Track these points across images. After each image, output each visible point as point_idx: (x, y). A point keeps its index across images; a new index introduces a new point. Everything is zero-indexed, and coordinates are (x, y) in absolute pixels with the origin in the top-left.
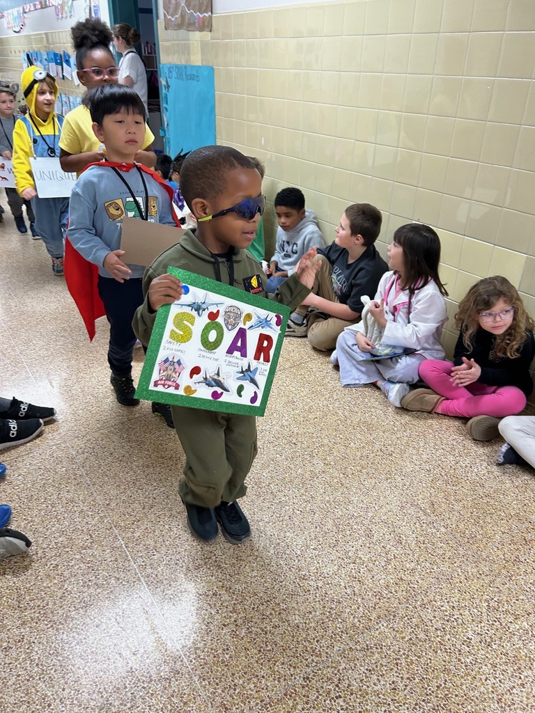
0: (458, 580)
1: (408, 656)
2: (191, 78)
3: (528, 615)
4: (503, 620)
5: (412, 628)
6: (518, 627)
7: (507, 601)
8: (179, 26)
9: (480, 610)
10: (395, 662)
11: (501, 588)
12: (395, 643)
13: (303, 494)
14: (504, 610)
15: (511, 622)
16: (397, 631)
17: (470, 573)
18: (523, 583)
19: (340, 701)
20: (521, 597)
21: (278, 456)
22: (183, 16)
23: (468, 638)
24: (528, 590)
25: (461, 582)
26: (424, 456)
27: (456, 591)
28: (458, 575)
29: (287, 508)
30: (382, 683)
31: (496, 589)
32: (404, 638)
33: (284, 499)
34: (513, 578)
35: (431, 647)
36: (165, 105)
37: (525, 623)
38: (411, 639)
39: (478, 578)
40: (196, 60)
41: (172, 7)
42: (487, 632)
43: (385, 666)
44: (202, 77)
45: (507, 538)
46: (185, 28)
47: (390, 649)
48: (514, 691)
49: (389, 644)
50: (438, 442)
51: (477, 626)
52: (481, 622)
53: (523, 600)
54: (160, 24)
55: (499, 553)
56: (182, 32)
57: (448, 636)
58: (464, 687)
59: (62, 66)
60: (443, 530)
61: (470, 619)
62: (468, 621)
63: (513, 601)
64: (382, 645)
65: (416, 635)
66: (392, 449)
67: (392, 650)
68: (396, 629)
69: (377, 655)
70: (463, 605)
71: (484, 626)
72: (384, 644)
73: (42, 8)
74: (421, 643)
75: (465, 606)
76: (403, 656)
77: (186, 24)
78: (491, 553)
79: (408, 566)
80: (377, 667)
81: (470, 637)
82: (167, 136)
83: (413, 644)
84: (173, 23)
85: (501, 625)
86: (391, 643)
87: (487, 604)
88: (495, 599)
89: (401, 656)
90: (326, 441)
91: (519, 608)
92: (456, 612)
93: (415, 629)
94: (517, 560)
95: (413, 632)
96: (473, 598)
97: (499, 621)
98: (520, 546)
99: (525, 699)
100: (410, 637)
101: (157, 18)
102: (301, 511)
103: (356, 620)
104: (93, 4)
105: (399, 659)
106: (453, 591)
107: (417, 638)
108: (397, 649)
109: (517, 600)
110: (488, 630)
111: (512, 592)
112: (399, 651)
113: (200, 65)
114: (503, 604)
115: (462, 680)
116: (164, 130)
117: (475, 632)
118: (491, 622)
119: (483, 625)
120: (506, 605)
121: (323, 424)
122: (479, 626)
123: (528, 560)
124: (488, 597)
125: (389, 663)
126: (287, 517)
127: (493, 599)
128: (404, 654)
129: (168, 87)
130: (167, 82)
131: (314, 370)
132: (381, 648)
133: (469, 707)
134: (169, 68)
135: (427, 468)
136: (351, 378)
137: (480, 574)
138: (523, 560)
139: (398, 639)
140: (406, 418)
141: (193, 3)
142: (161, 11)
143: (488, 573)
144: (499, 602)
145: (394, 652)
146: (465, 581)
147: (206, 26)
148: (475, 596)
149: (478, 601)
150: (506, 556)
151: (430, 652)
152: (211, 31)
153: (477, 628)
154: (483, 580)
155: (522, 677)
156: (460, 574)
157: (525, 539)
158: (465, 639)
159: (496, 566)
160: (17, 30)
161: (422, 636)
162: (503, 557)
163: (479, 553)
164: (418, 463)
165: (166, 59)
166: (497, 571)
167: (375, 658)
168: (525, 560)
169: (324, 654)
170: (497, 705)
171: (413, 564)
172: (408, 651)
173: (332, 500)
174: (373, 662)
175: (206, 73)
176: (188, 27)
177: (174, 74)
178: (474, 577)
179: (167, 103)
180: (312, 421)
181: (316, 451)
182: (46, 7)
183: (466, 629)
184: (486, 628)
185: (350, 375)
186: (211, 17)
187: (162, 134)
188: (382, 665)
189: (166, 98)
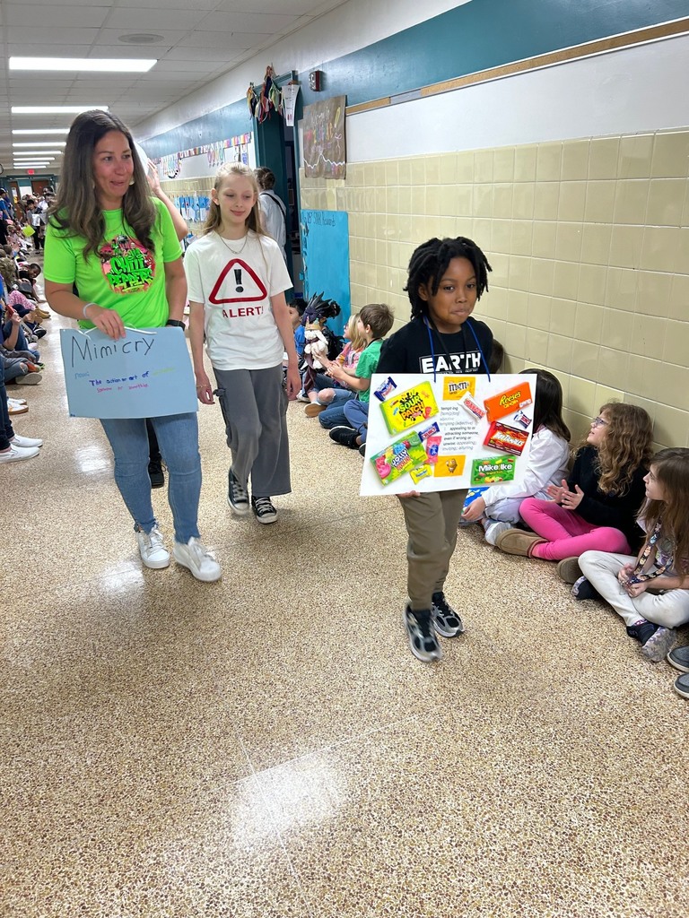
0: (499, 692)
1: (430, 741)
2: (329, 222)
4: (531, 724)
5: (441, 722)
6: (543, 730)
7: (541, 711)
8: (318, 174)
9: (511, 715)
11: (539, 701)
12: (421, 731)
13: (372, 615)
14: (535, 717)
15: (538, 727)
16: (426, 724)
17: (513, 687)
18: (563, 698)
19: (359, 766)
20: (557, 709)
22: (321, 165)
23: (491, 734)
24: (566, 704)
25: (501, 693)
26: (505, 592)
27: (494, 700)
30: (399, 757)
32: (431, 729)
36: (304, 249)
37: (551, 729)
39: (520, 691)
40: (332, 206)
41: (312, 156)
42: (511, 731)
43: (406, 746)
44: (337, 222)
45: (563, 663)
46: (322, 176)
48: (520, 776)
50: (525, 580)
51: (504, 727)
52: (508, 724)
54: (301, 171)
55: (550, 674)
56: (320, 179)
57: (473, 731)
58: (473, 768)
60: (501, 652)
61: (498, 721)
64: (409, 732)
66: (474, 583)
68: (426, 722)
69: (401, 738)
70: (496, 710)
71: (510, 727)
73: (196, 154)
74: (445, 734)
75: (498, 711)
76: (425, 742)
77: (324, 173)
79: (454, 677)
82: (306, 279)
83: (438, 734)
84: (312, 171)
87: (520, 711)
88: (530, 709)
89: (423, 741)
92: (488, 714)
96: (508, 706)
98: (574, 671)
99: (527, 782)
100: (436, 729)
101: (299, 166)
103: (391, 712)
104: (242, 152)
105: (420, 743)
106: (491, 700)
110: (513, 731)
113: (336, 210)
114: (536, 713)
115: (473, 763)
116: (303, 273)
122: (506, 727)
124: (523, 706)
126: (352, 632)
127: (527, 708)
128: (427, 740)
129: (307, 231)
130: (306, 227)
132: (407, 734)
133: (472, 782)
134: (308, 214)
135: (505, 601)
137: (523, 689)
138: (572, 681)
139: (425, 729)
140: (499, 557)
141: (329, 153)
142: (302, 160)
143: (531, 689)
144: (533, 711)
145: (418, 738)
146: (506, 693)
147: (341, 174)
148: (511, 705)
149: (512, 709)
150: (556, 677)
152: (345, 179)
153: (502, 728)
154: (524, 693)
155: (532, 767)
156: (503, 687)
158: (488, 735)
159: (541, 683)
160: (172, 175)
161: (448, 729)
162: (552, 678)
163: (529, 672)
164: (496, 596)
165: (306, 204)
166: (541, 688)
169: (354, 734)
170: (498, 783)
171: (459, 676)
172: (431, 738)
174: (396, 742)
175: (341, 218)
176: (325, 175)
177: (313, 219)
178: (516, 690)
179: (306, 247)
180: (400, 556)
182: (200, 154)
183: (492, 728)
184: (512, 729)
186: (345, 166)
187: (301, 278)
188: (403, 746)
189: (306, 242)
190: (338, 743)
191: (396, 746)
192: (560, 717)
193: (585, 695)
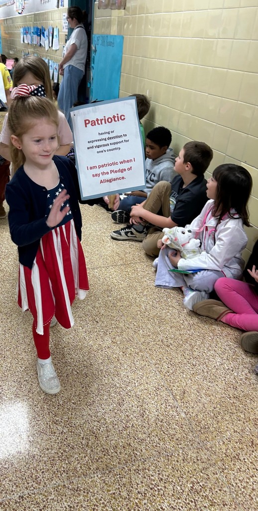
0: (176, 459)
1: (106, 506)
2: (110, 44)
3: (224, 505)
4: (199, 503)
5: (119, 485)
7: (211, 488)
8: (107, 6)
9: (183, 488)
10: (93, 507)
11: (210, 476)
12: (100, 492)
13: (85, 361)
14: (204, 494)
15: (205, 507)
16: (106, 484)
17: (189, 456)
18: (232, 477)
20: (224, 489)
21: (81, 328)
23: (162, 508)
24: (234, 485)
25: (178, 461)
26: (196, 354)
27: (170, 467)
28: (178, 455)
29: (69, 368)
31: (205, 476)
32: (110, 491)
33: (69, 360)
34: (226, 471)
35: (127, 505)
36: (92, 65)
38: (114, 494)
39: (194, 462)
40: (114, 30)
42: (181, 508)
43: (84, 508)
44: (115, 42)
45: (236, 437)
46: (109, 7)
47: (94, 496)
49: (95, 492)
50: (213, 345)
51: (174, 501)
52: (179, 499)
53: (225, 491)
54: (96, 5)
55: (224, 447)
56: (108, 10)
57: (146, 501)
59: (40, 37)
60: (183, 415)
61: (171, 493)
62: (168, 494)
63: (216, 490)
64: (89, 491)
65: (120, 491)
66: (172, 342)
67: (95, 497)
68: (107, 482)
69: (81, 497)
70: (171, 480)
71: (180, 503)
72: (91, 490)
74: (121, 499)
75: (172, 481)
76: (102, 505)
77: (111, 4)
78: (215, 445)
79: (140, 435)
80: (77, 506)
81: (164, 508)
82: (92, 87)
83: (114, 498)
84: (103, 4)
85: (196, 506)
86: (97, 492)
87: (191, 485)
88: (201, 484)
89: (100, 504)
90: (121, 325)
91: (219, 497)
92: (162, 484)
93: (121, 487)
94: (237, 457)
95: (119, 488)
96: (182, 477)
97: (195, 503)
98: (245, 447)
100: (114, 491)
102: (78, 373)
103: (79, 465)
105: (97, 506)
106: (167, 467)
107: (120, 494)
108: (100, 498)
109: (220, 490)
110: (182, 507)
111: (219, 482)
112: (101, 500)
113: (116, 34)
114: (206, 490)
116: (90, 83)
117: (170, 504)
118: (188, 501)
119: (179, 501)
120: (208, 491)
121: (125, 311)
122: (176, 501)
123: (246, 460)
124: (195, 480)
125: (88, 506)
126: (65, 375)
127: (199, 483)
128: (103, 503)
129: (95, 51)
130: (95, 48)
131: (138, 270)
132: (88, 493)
134: (98, 37)
135: (194, 363)
136: (163, 280)
137: (198, 460)
138: (242, 459)
139: (104, 490)
140: (195, 320)
143: (205, 460)
144: (203, 487)
145: (96, 499)
146: (182, 461)
147: (122, 5)
148: (184, 476)
149: (184, 481)
150: (228, 451)
151: (125, 509)
152: (124, 9)
153: (173, 502)
154: (198, 465)
156: (180, 455)
157: (252, 442)
158: (159, 507)
159: (215, 457)
160: (20, 12)
161: (124, 494)
162: (225, 451)
163: (205, 442)
164: (188, 357)
165: (97, 30)
166: (214, 461)
167: (79, 499)
168: (244, 459)
169: (42, 484)
171: (144, 436)
172: (108, 502)
173: (105, 370)
174: (76, 501)
175: (118, 41)
176: (111, 7)
177: (100, 42)
178: (191, 460)
179: (94, 63)
181: (111, 330)
183: (164, 500)
184: (181, 505)
185: (163, 278)
187: (89, 86)
188: (82, 506)
189: (94, 59)
190: (26, 492)
191: (75, 505)
192: (227, 499)
193: (252, 476)
